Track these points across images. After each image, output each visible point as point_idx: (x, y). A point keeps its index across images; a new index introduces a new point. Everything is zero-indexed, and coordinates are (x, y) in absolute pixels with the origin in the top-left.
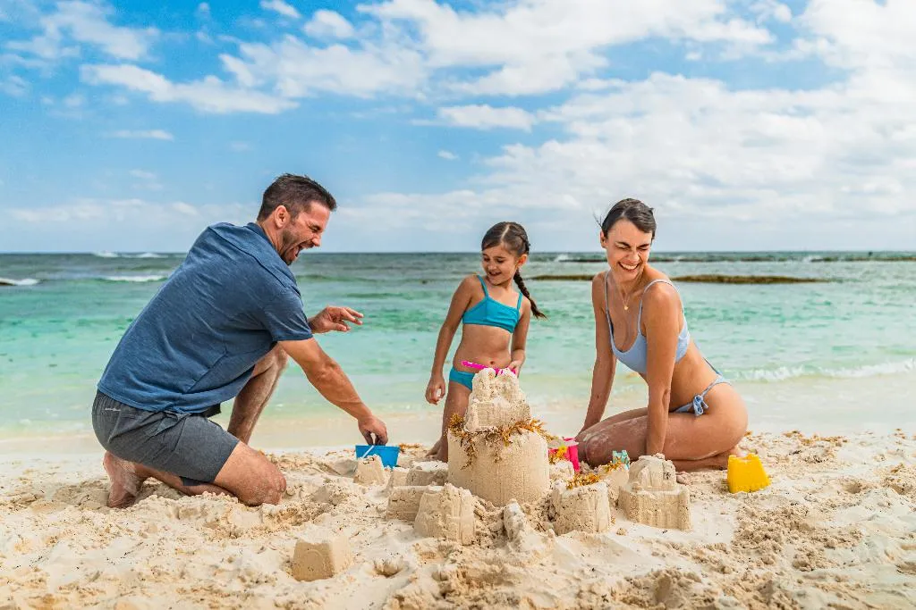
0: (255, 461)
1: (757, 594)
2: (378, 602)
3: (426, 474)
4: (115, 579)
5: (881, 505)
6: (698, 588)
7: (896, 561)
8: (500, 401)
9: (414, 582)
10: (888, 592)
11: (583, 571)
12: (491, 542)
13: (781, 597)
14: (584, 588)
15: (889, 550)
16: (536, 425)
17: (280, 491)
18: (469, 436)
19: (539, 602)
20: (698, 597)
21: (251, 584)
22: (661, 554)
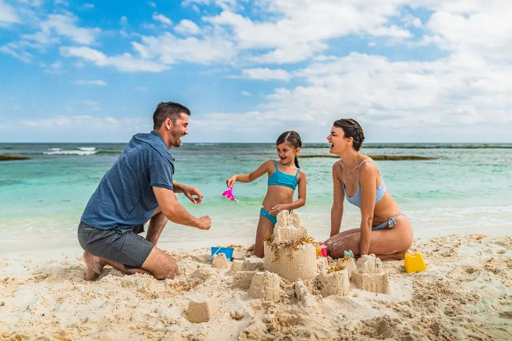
0: (163, 257)
1: (430, 329)
2: (235, 334)
3: (252, 264)
4: (96, 322)
5: (486, 280)
6: (400, 327)
7: (499, 311)
8: (291, 227)
9: (253, 325)
10: (498, 329)
11: (338, 317)
12: (289, 301)
13: (443, 331)
14: (342, 327)
15: (495, 305)
16: (311, 239)
17: (175, 272)
18: (276, 246)
19: (320, 335)
20: (401, 332)
21: (167, 324)
22: (377, 307)
